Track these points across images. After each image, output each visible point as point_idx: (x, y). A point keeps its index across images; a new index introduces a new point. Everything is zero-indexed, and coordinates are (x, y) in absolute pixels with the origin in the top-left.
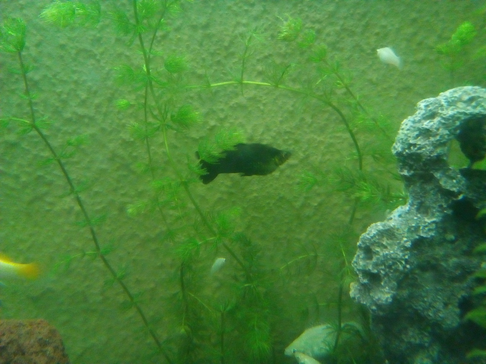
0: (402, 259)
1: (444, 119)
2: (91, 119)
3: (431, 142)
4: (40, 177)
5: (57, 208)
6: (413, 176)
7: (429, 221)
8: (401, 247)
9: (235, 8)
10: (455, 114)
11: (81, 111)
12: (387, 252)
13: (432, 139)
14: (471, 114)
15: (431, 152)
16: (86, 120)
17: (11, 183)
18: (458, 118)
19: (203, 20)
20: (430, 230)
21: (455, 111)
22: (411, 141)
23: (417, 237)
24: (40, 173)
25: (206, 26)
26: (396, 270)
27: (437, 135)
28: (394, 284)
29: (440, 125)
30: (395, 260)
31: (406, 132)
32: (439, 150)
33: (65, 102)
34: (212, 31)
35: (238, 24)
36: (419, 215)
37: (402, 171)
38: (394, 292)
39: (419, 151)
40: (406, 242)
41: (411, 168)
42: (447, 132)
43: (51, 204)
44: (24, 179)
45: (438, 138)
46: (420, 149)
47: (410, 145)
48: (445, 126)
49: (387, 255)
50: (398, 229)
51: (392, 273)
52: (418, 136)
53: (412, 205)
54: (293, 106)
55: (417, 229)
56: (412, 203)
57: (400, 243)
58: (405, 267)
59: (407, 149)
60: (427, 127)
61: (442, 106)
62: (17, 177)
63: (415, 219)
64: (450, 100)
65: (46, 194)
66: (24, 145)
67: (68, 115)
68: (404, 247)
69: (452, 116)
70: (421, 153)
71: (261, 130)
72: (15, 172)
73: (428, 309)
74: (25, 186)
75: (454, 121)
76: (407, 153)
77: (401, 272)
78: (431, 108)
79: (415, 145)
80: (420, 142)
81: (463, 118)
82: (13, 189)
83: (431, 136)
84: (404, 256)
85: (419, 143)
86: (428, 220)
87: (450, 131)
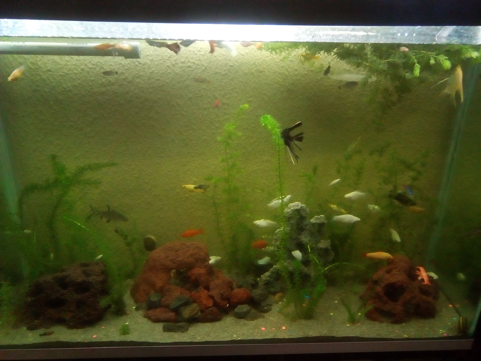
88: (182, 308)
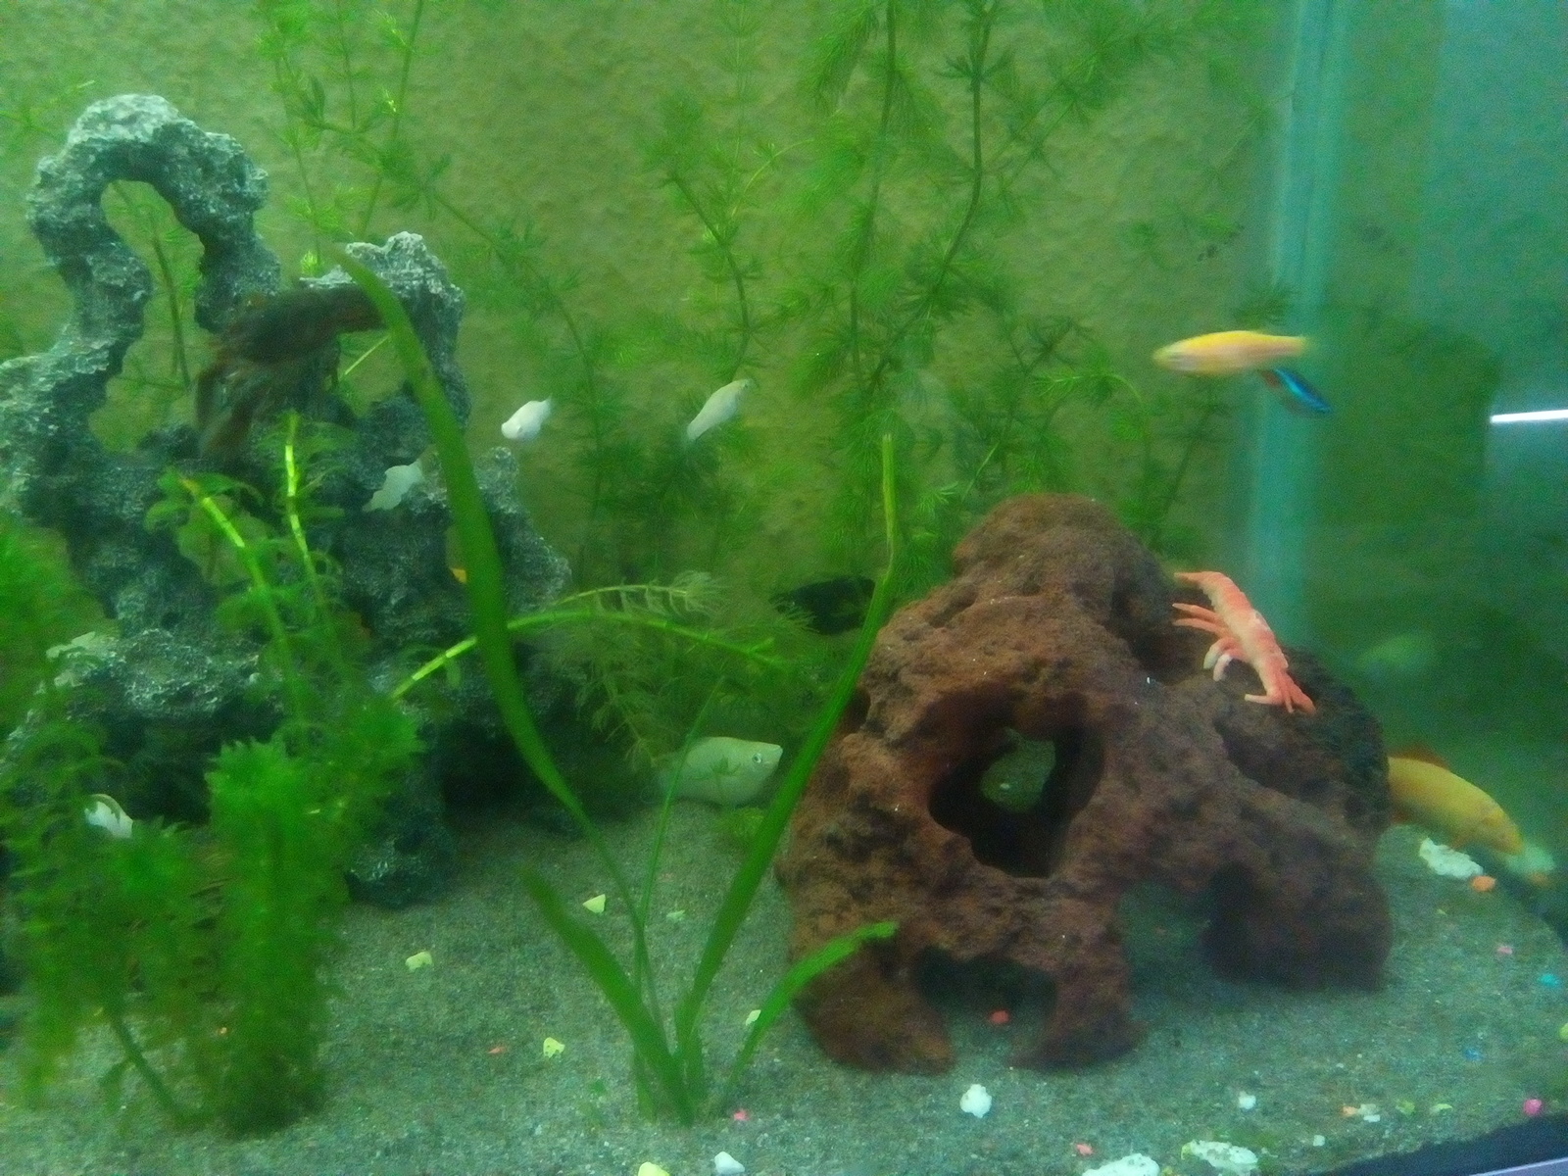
1: (71, 151)
3: (57, 198)
27: (64, 181)
29: (67, 165)
32: (75, 211)
42: (79, 176)
45: (66, 187)
48: (74, 164)
75: (87, 155)
83: (55, 185)
86: (93, 345)
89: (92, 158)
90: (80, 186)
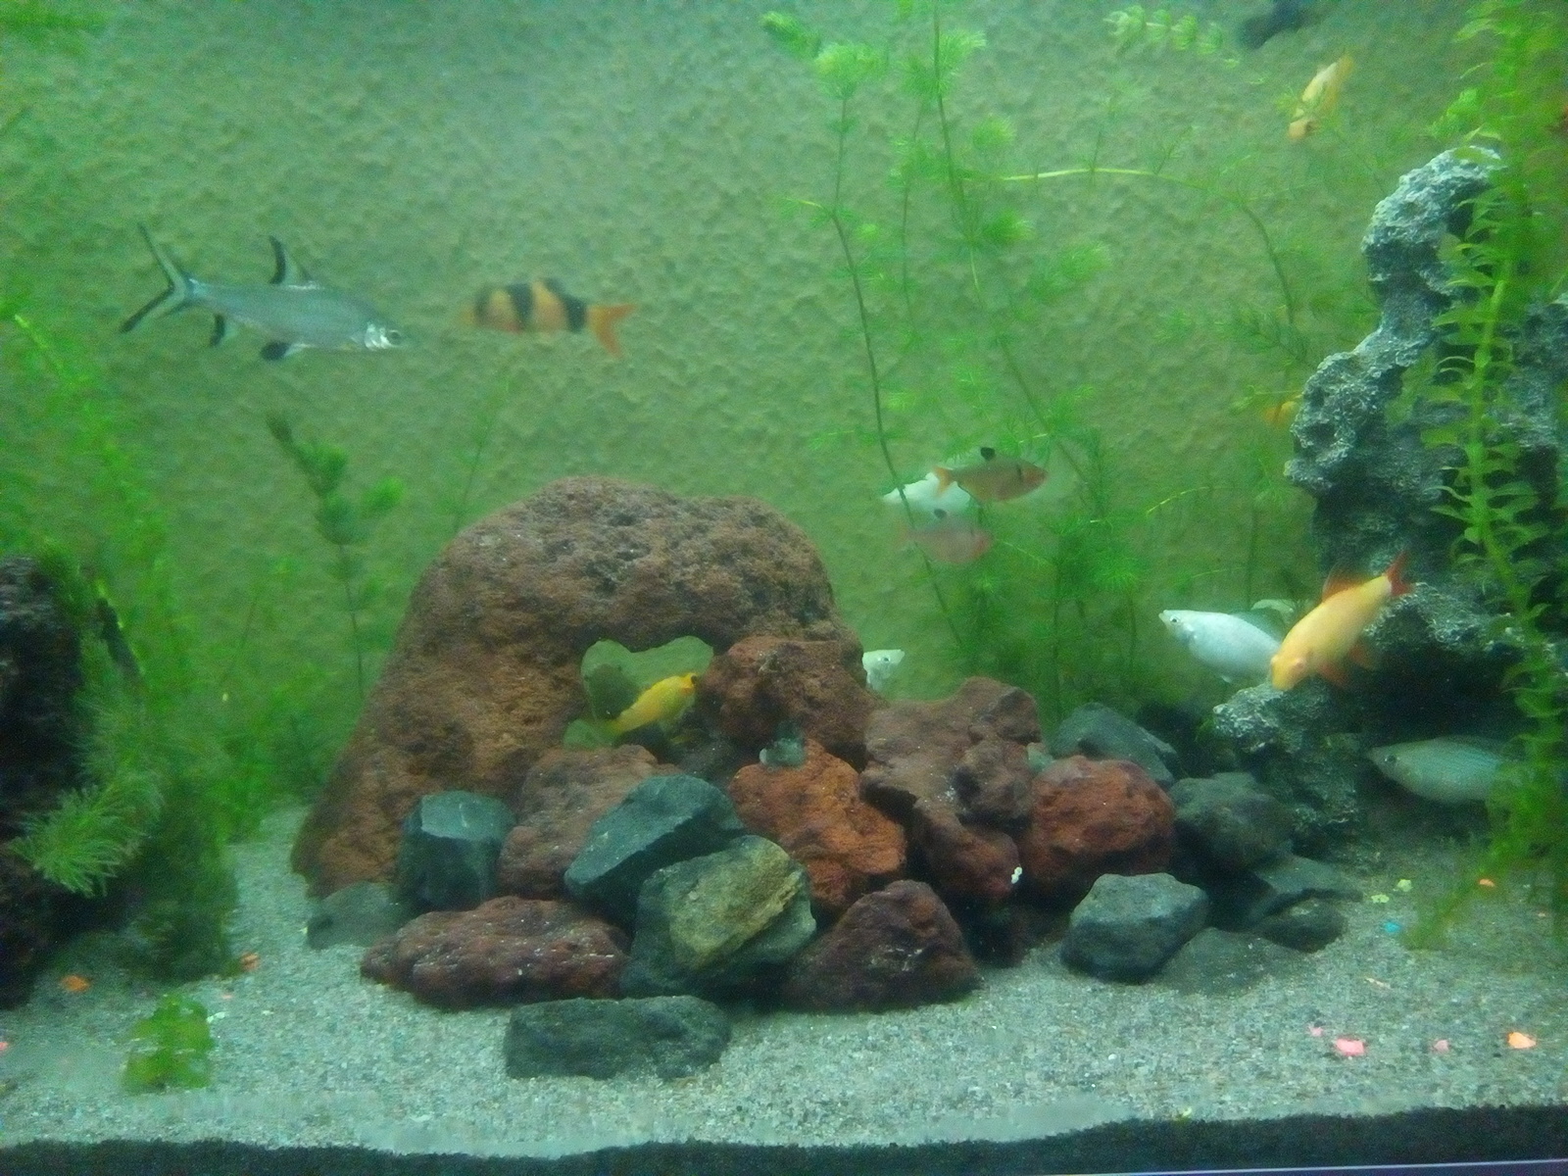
0: (1368, 395)
1: (1434, 187)
2: (813, 268)
3: (1415, 223)
4: (718, 368)
5: (739, 428)
6: (1391, 280)
7: (1410, 346)
8: (1366, 379)
9: (1082, 74)
10: (1448, 180)
11: (798, 254)
12: (1346, 386)
13: (1418, 218)
14: (1470, 179)
15: (1416, 237)
16: (804, 272)
17: (670, 373)
18: (1453, 187)
19: (1025, 94)
20: (1408, 357)
21: (1449, 176)
22: (1388, 224)
23: (1390, 367)
24: (719, 362)
25: (1029, 105)
26: (1358, 412)
27: (1425, 211)
28: (1352, 434)
29: (1430, 198)
30: (1357, 396)
31: (1381, 216)
32: (1427, 234)
33: (772, 236)
34: (1038, 113)
35: (1086, 102)
36: (1395, 338)
37: (1374, 276)
38: (1352, 447)
39: (1398, 237)
40: (1375, 371)
41: (1387, 266)
42: (1437, 207)
43: (731, 419)
44: (692, 369)
45: (1426, 215)
46: (1400, 233)
47: (1389, 229)
48: (1436, 197)
49: (1345, 390)
50: (1364, 358)
51: (1351, 416)
52: (1397, 216)
53: (1386, 327)
54: (1180, 252)
55: (1391, 356)
56: (1387, 323)
57: (1364, 375)
58: (1370, 408)
59: (1382, 238)
60: (1412, 200)
61: (1433, 171)
62: (681, 365)
63: (1391, 342)
64: (1442, 163)
65: (724, 400)
66: (700, 308)
67: (774, 260)
68: (1371, 377)
69: (1446, 182)
70: (1401, 239)
71: (1116, 297)
72: (680, 357)
73: (1398, 479)
74: (693, 382)
75: (1448, 190)
76: (1383, 244)
77: (1365, 415)
78: (1418, 180)
79: (1393, 229)
80: (1401, 223)
81: (1459, 186)
82: (672, 385)
83: (1415, 213)
84: (1371, 391)
85: (1400, 225)
86: (1408, 345)
87: (1442, 205)
88: (668, 871)
89: (1453, 192)
90: (1437, 213)
